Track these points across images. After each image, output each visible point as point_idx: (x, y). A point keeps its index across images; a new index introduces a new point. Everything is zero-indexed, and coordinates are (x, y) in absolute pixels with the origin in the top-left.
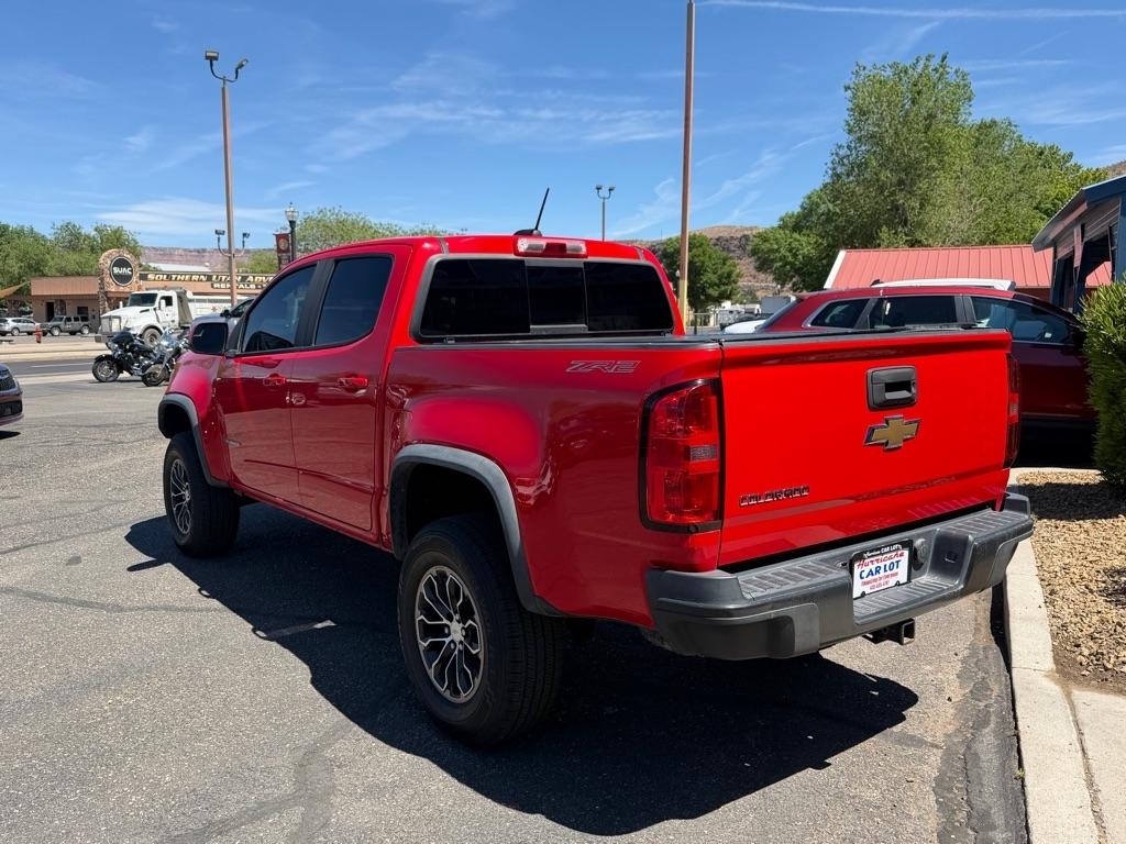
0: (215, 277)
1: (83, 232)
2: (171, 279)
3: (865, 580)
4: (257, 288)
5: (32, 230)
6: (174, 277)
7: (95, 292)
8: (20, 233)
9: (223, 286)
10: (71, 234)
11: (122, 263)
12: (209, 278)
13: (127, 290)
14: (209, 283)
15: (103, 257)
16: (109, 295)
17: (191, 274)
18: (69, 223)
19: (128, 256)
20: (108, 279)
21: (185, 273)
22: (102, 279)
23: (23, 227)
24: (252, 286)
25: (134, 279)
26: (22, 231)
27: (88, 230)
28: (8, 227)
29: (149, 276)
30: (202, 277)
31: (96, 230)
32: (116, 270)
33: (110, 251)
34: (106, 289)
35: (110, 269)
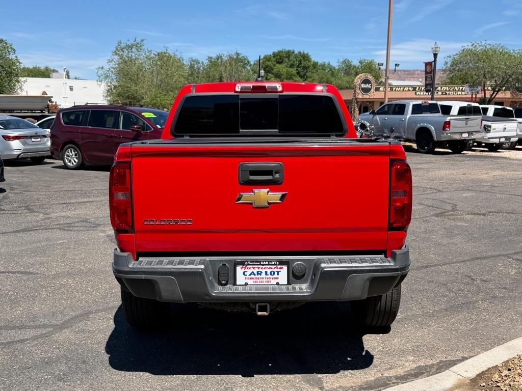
0: (418, 88)
1: (352, 64)
2: (392, 91)
3: (248, 276)
4: (442, 94)
5: (329, 64)
6: (394, 88)
7: (351, 99)
8: (323, 66)
9: (422, 93)
10: (347, 66)
11: (366, 81)
12: (414, 89)
13: (368, 97)
14: (414, 92)
15: (357, 78)
16: (358, 100)
17: (404, 87)
18: (346, 60)
19: (370, 77)
20: (358, 91)
21: (400, 86)
22: (355, 91)
23: (325, 62)
24: (440, 93)
25: (372, 90)
26: (324, 65)
27: (355, 63)
28: (318, 63)
29: (381, 89)
30: (410, 88)
31: (360, 62)
32: (363, 86)
33: (361, 75)
34: (357, 97)
35: (360, 85)
